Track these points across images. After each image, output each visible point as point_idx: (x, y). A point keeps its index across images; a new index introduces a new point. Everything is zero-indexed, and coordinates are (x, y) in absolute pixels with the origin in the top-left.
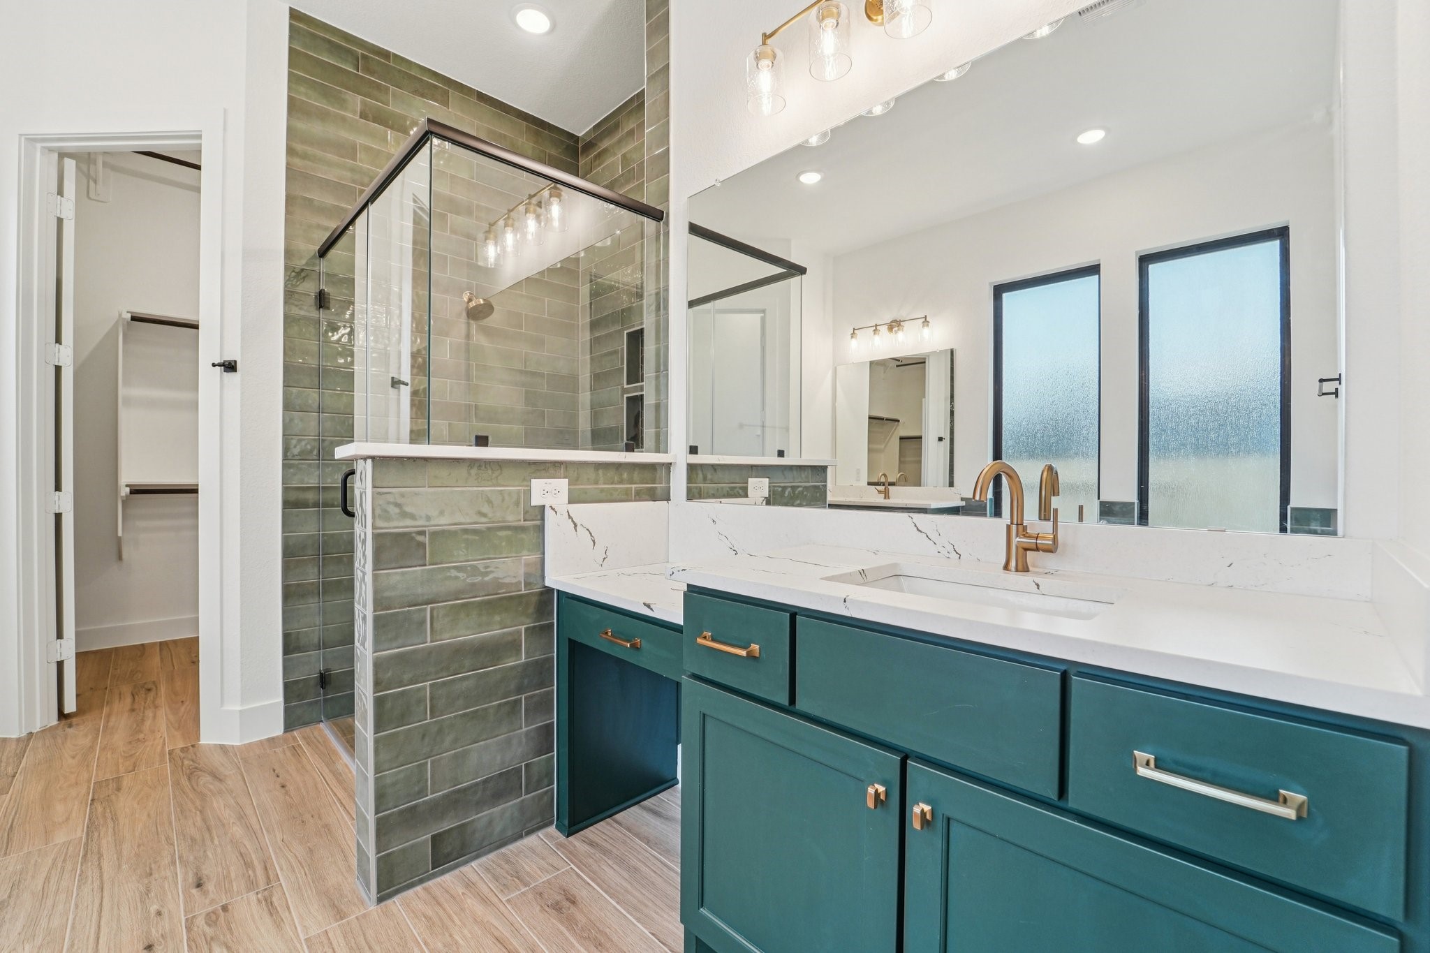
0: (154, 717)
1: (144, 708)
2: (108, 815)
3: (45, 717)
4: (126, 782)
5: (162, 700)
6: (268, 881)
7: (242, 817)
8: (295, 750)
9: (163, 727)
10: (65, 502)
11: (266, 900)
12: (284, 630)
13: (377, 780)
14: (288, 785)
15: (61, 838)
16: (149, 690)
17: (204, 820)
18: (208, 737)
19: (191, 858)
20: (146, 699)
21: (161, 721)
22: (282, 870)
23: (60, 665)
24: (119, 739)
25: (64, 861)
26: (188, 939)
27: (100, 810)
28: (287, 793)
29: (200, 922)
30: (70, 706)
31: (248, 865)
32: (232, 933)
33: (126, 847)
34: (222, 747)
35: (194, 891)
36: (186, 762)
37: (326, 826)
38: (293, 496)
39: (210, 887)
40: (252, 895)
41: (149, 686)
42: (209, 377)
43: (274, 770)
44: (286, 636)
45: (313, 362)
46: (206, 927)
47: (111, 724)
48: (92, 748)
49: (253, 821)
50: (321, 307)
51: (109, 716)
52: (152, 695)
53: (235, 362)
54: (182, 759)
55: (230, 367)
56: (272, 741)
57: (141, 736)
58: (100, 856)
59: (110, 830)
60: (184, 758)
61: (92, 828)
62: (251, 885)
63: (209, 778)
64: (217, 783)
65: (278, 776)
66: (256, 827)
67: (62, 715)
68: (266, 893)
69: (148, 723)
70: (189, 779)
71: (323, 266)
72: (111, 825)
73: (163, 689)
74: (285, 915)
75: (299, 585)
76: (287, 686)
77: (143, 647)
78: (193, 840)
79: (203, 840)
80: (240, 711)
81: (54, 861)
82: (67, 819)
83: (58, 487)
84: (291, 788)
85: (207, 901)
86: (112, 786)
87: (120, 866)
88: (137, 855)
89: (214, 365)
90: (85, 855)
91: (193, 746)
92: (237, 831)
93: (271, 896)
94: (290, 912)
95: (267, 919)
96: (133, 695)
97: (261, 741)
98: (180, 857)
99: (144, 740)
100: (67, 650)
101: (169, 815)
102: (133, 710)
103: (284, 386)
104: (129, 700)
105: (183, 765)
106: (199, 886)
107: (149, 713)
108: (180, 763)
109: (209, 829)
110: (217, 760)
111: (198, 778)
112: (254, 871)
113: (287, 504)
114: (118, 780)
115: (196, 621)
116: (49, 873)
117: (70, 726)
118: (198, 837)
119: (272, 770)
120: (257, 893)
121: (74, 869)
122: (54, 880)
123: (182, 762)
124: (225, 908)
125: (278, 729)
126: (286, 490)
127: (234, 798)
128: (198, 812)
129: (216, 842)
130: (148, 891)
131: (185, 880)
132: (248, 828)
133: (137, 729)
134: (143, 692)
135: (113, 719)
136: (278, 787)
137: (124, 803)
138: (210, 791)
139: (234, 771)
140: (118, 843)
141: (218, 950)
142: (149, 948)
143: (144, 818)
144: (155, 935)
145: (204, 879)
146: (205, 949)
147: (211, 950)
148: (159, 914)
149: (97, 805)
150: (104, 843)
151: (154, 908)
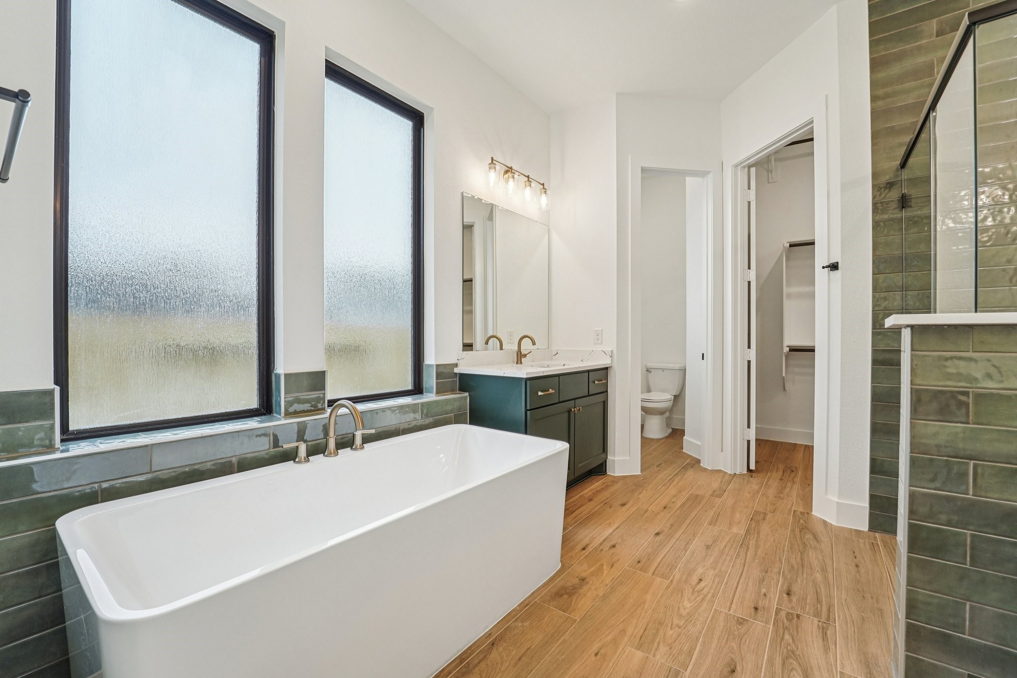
0: (791, 488)
1: (788, 480)
2: (756, 530)
3: (741, 469)
4: (769, 517)
5: (798, 480)
6: (828, 619)
7: (824, 570)
8: (873, 546)
9: (794, 495)
10: (752, 355)
11: (823, 629)
12: (871, 455)
13: (909, 592)
14: (861, 568)
15: (735, 530)
16: (792, 471)
17: (802, 559)
18: (815, 513)
19: (789, 577)
20: (790, 475)
21: (794, 491)
22: (839, 618)
23: (749, 442)
24: (772, 492)
25: (733, 542)
26: (775, 619)
27: (753, 525)
28: (858, 572)
29: (783, 614)
30: (752, 467)
31: (819, 601)
32: (797, 633)
33: (760, 552)
34: (825, 522)
35: (785, 595)
36: (801, 521)
38: (881, 357)
39: (794, 599)
40: (816, 620)
41: (793, 469)
42: (821, 275)
43: (854, 552)
44: (873, 461)
45: (897, 253)
46: (785, 620)
47: (769, 483)
48: (758, 492)
49: (830, 577)
50: (903, 207)
51: (769, 478)
52: (794, 474)
53: (837, 263)
54: (800, 519)
55: (834, 267)
56: (858, 532)
57: (782, 496)
58: (748, 549)
59: (755, 538)
60: (801, 518)
61: (748, 532)
62: (817, 614)
63: (812, 537)
64: (815, 542)
65: (855, 558)
66: (831, 581)
67: (749, 470)
68: (825, 625)
69: (787, 490)
70: (800, 532)
71: (905, 174)
72: (756, 536)
73: (800, 473)
74: (832, 647)
75: (884, 424)
76: (872, 497)
77: (795, 445)
78: (793, 567)
79: (798, 570)
80: (837, 502)
81: (730, 539)
82: (740, 522)
83: (749, 347)
84: (862, 570)
85: (790, 606)
86: (762, 516)
87: (754, 559)
88: (764, 558)
89: (823, 268)
90: (742, 544)
91: (808, 513)
92: (819, 576)
93: (827, 629)
94: (836, 647)
95: (820, 641)
96: (784, 471)
97: (851, 529)
98: (783, 572)
99: (783, 499)
100: (752, 435)
101: (784, 546)
102: (781, 479)
103: (874, 274)
104: (781, 473)
105: (799, 522)
106: (788, 594)
107: (789, 484)
108: (798, 519)
109: (803, 566)
110: (820, 528)
111: (806, 533)
112: (821, 607)
113: (875, 362)
114: (765, 514)
116: (727, 543)
117: (751, 477)
118: (796, 567)
119: (852, 552)
120: (819, 621)
121: (736, 548)
122: (727, 549)
123: (799, 520)
124: (798, 616)
125: (865, 527)
126: (874, 351)
127: (823, 556)
128: (800, 553)
129: (805, 575)
130: (763, 580)
131: (782, 586)
132: (826, 578)
133: (781, 490)
134: (789, 471)
135: (771, 481)
136: (853, 565)
137: (765, 528)
138: (810, 543)
139: (828, 540)
140: (757, 547)
141: (787, 637)
142: (756, 609)
143: (772, 541)
144: (760, 605)
145: (792, 593)
146: (781, 631)
147: (784, 634)
148: (765, 595)
149: (753, 522)
150: (751, 542)
151: (764, 590)
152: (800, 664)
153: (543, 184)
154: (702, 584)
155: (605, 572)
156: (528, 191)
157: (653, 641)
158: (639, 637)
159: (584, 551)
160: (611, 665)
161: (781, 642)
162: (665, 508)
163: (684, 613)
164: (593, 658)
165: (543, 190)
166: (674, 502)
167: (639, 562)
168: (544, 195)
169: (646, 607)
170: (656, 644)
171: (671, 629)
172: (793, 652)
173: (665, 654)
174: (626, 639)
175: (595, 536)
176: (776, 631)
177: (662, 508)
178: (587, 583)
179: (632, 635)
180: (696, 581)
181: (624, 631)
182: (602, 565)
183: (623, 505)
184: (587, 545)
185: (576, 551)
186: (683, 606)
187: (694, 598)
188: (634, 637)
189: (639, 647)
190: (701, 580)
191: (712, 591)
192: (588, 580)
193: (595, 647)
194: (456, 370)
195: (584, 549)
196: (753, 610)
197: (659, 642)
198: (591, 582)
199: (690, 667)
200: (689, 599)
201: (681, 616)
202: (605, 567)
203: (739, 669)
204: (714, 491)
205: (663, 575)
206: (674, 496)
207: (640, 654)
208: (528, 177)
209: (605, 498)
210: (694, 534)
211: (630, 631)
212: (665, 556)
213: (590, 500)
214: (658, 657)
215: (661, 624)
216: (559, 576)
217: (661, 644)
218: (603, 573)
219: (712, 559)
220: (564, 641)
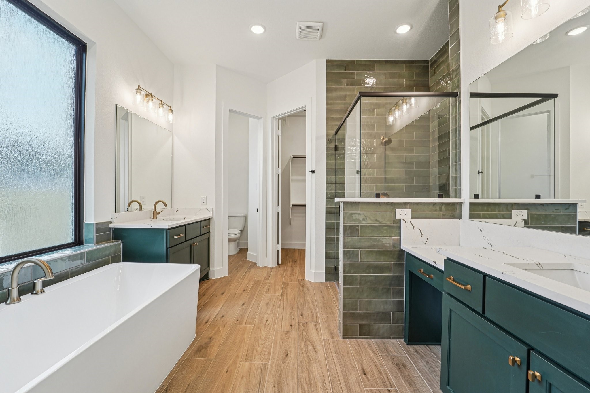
0: (296, 269)
1: (294, 266)
2: (286, 291)
3: (275, 264)
4: (289, 284)
6: (317, 321)
7: (313, 302)
8: (327, 288)
9: (298, 273)
10: (279, 209)
11: (316, 326)
12: (326, 251)
13: (344, 301)
15: (277, 294)
17: (304, 300)
18: (307, 279)
19: (301, 308)
20: (294, 264)
21: (297, 271)
22: (320, 319)
23: (278, 251)
24: (289, 273)
25: (277, 299)
26: (299, 328)
27: (284, 290)
28: (324, 299)
29: (301, 324)
30: (280, 262)
31: (313, 315)
32: (307, 330)
33: (288, 301)
34: (310, 282)
35: (301, 316)
36: (302, 283)
37: (332, 312)
38: (329, 210)
39: (304, 317)
40: (313, 323)
41: (296, 261)
42: (308, 174)
43: (321, 292)
44: (326, 253)
45: (334, 168)
46: (303, 327)
47: (287, 269)
48: (283, 274)
49: (315, 304)
50: (336, 150)
51: (287, 267)
52: (296, 263)
53: (314, 170)
54: (301, 282)
55: (313, 172)
56: (322, 283)
58: (284, 300)
61: (282, 293)
62: (313, 321)
63: (307, 290)
64: (308, 291)
65: (322, 294)
66: (316, 306)
67: (278, 264)
68: (316, 324)
69: (295, 271)
70: (302, 288)
71: (336, 137)
72: (286, 294)
73: (298, 262)
74: (320, 331)
75: (330, 237)
76: (326, 268)
78: (302, 304)
79: (304, 305)
80: (315, 273)
81: (276, 298)
82: (278, 290)
83: (278, 206)
84: (325, 298)
85: (303, 320)
86: (287, 284)
87: (287, 305)
88: (290, 303)
89: (309, 172)
90: (281, 299)
91: (304, 279)
92: (311, 305)
93: (317, 325)
94: (321, 331)
95: (315, 330)
96: (292, 263)
97: (319, 283)
98: (299, 307)
99: (294, 275)
100: (279, 247)
101: (297, 296)
102: (292, 266)
103: (326, 176)
106: (302, 316)
109: (305, 302)
110: (308, 285)
111: (304, 288)
112: (314, 317)
113: (327, 212)
114: (288, 283)
115: (304, 245)
116: (275, 301)
117: (280, 267)
120: (314, 323)
121: (279, 302)
122: (276, 303)
124: (307, 323)
125: (324, 281)
126: (326, 208)
127: (311, 296)
128: (303, 297)
129: (306, 306)
130: (292, 312)
131: (299, 313)
132: (314, 305)
133: (292, 271)
134: (294, 262)
136: (322, 297)
137: (289, 290)
138: (306, 292)
139: (312, 289)
140: (287, 299)
141: (304, 333)
142: (291, 326)
143: (292, 295)
144: (292, 323)
145: (303, 315)
146: (302, 331)
147: (303, 332)
148: (294, 319)
149: (284, 288)
150: (284, 298)
151: (293, 317)
152: (310, 342)
153: (170, 107)
154: (268, 322)
155: (221, 331)
156: (161, 110)
157: (252, 356)
158: (245, 356)
159: (207, 324)
160: (235, 374)
161: (302, 336)
162: (244, 290)
163: (263, 337)
164: (226, 374)
165: (170, 111)
166: (248, 287)
167: (237, 321)
168: (171, 114)
169: (245, 341)
170: (254, 356)
171: (259, 347)
172: (307, 338)
173: (259, 359)
174: (239, 359)
175: (211, 314)
176: (300, 332)
177: (243, 291)
178: (213, 339)
179: (242, 356)
180: (265, 321)
181: (238, 356)
182: (219, 328)
183: (223, 294)
184: (208, 320)
185: (203, 325)
186: (262, 335)
187: (266, 329)
188: (243, 357)
189: (246, 360)
190: (267, 320)
191: (273, 324)
192: (213, 337)
193: (225, 369)
194: (111, 226)
195: (207, 322)
196: (290, 327)
197: (255, 355)
198: (215, 338)
199: (270, 360)
200: (264, 331)
201: (262, 340)
202: (221, 328)
203: (289, 353)
204: (265, 277)
205: (250, 323)
206: (248, 283)
207: (247, 363)
208: (162, 101)
209: (212, 292)
210: (260, 300)
211: (240, 354)
212: (249, 314)
213: (204, 295)
214: (256, 361)
215: (254, 346)
216: (197, 341)
217: (256, 355)
218: (220, 332)
219: (270, 309)
220: (209, 372)
